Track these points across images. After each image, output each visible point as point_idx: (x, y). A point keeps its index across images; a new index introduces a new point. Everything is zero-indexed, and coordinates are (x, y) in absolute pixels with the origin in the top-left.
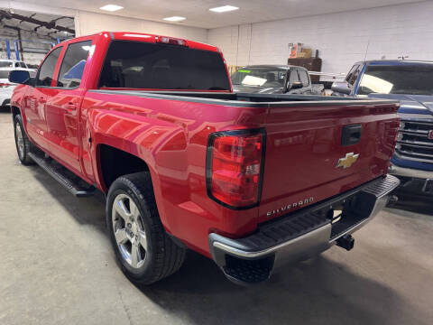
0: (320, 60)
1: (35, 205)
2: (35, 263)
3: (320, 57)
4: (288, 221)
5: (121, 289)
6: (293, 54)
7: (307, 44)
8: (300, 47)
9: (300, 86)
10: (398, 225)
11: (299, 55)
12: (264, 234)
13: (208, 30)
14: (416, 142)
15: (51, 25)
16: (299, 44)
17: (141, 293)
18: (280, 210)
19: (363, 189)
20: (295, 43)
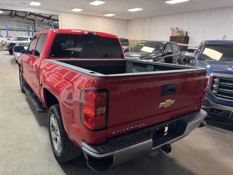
0: (188, 37)
1: (22, 114)
2: (13, 146)
3: (188, 35)
4: (127, 137)
5: (50, 163)
6: (173, 34)
7: (181, 28)
8: (177, 30)
9: (171, 53)
10: (214, 137)
11: (176, 34)
12: (110, 144)
13: (128, 20)
14: (225, 90)
15: (49, 18)
16: (177, 28)
17: (60, 166)
18: (122, 131)
19: (181, 118)
20: (174, 28)
